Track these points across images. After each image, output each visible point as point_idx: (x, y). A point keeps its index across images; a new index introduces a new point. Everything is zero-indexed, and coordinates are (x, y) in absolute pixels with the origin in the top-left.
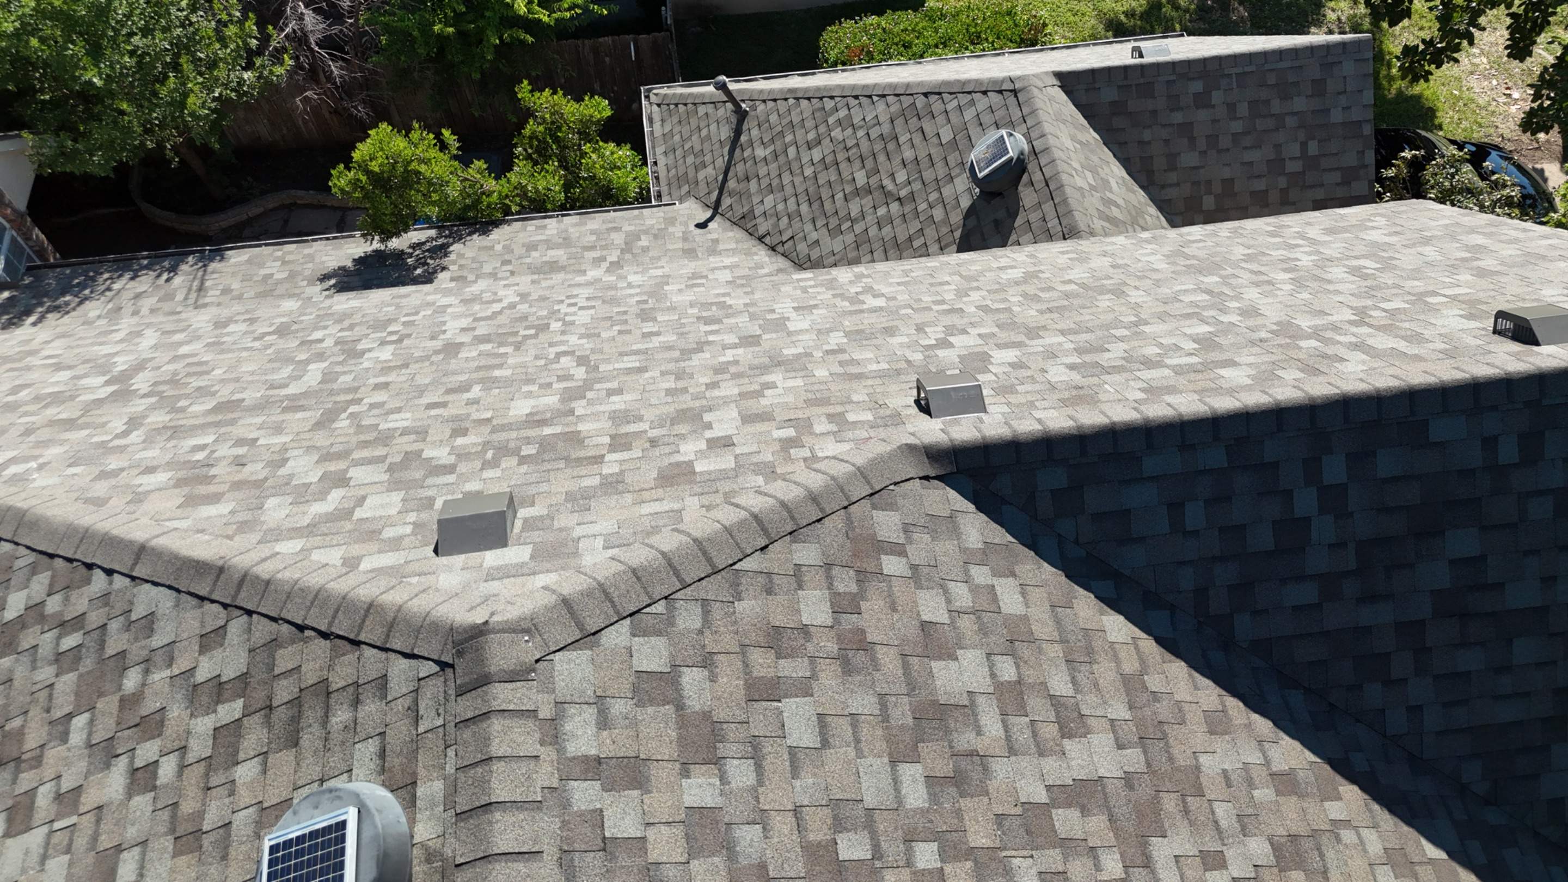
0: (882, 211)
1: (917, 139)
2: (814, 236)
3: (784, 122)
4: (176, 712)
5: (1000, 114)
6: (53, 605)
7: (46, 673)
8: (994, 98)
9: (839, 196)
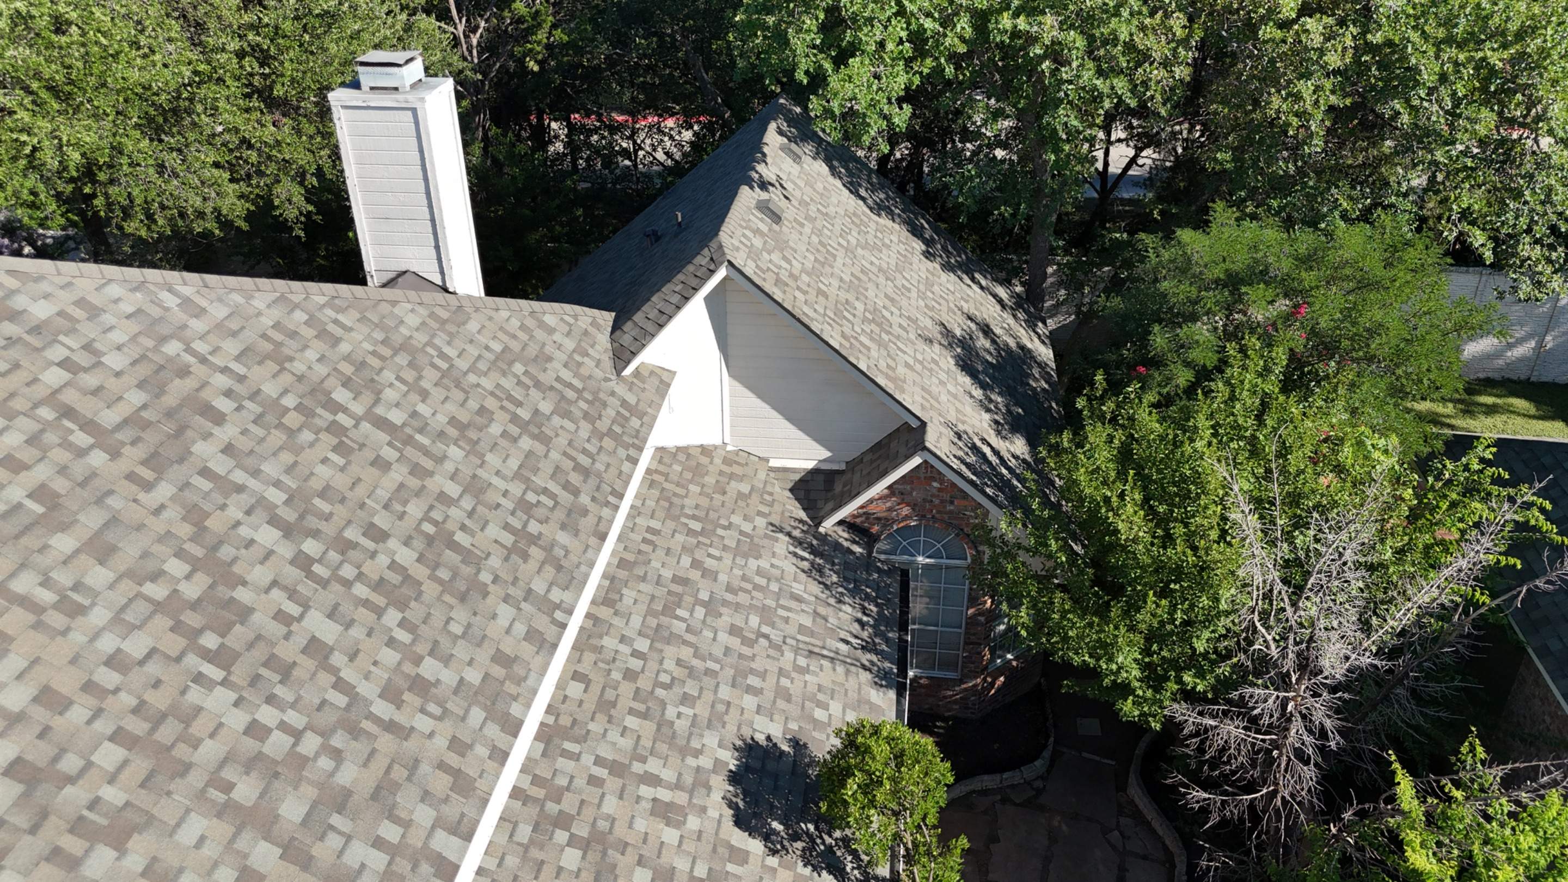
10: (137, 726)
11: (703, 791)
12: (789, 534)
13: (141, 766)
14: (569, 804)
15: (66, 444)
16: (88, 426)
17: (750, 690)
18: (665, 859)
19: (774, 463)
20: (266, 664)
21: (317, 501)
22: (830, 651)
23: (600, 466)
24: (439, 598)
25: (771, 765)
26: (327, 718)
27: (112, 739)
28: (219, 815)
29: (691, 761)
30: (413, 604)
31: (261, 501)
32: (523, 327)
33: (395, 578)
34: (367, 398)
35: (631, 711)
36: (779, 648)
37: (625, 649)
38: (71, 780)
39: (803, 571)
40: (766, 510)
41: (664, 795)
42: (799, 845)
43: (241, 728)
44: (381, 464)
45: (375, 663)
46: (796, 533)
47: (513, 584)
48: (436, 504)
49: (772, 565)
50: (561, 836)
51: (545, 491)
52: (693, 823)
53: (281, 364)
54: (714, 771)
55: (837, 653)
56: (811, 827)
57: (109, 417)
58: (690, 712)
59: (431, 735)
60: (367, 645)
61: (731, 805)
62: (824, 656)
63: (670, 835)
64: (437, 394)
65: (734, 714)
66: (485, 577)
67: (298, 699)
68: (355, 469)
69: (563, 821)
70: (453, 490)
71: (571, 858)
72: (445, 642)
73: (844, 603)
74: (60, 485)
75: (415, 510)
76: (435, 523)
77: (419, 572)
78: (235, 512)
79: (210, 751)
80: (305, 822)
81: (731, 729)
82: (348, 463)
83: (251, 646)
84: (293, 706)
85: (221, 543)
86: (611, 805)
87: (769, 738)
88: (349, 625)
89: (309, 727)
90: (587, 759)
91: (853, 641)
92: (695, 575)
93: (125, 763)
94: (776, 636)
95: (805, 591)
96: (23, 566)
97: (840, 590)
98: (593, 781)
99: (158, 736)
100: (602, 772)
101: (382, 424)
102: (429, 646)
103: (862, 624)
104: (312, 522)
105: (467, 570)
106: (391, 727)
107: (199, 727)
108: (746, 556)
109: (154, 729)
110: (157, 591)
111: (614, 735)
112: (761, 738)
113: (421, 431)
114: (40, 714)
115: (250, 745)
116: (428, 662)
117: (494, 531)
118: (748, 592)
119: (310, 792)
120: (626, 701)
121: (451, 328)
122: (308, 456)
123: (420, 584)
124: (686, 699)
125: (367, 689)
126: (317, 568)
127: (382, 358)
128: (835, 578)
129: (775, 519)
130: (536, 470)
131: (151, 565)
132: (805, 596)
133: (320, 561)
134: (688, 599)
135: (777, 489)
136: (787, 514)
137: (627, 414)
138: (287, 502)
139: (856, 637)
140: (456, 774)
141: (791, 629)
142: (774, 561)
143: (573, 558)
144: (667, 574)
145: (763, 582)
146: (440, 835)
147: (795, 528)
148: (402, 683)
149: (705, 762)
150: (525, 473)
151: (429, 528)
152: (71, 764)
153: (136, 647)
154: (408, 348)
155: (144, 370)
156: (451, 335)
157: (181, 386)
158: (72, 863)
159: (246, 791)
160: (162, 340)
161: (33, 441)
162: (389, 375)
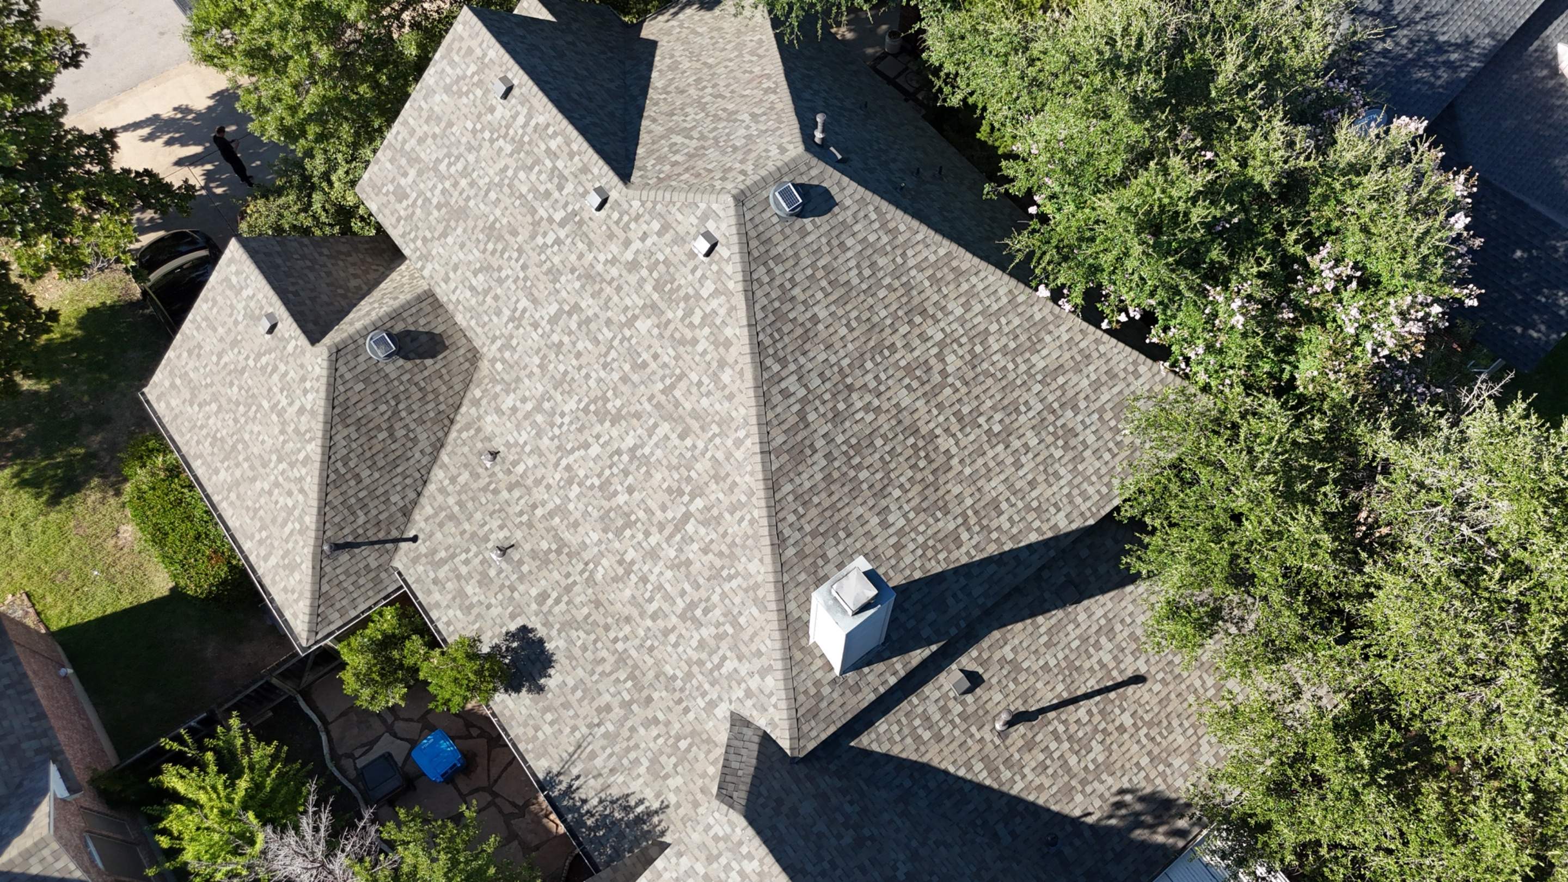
0: (403, 414)
1: (361, 405)
2: (418, 455)
3: (341, 508)
4: (777, 283)
5: (349, 357)
6: (771, 351)
7: (786, 339)
8: (341, 362)
9: (393, 447)
11: (543, 621)
12: (656, 812)
13: (558, 376)
14: (564, 558)
17: (575, 688)
18: (527, 583)
20: (582, 424)
22: (577, 760)
23: (669, 648)
24: (602, 507)
25: (539, 665)
26: (564, 440)
27: (566, 370)
28: (542, 395)
29: (557, 626)
30: (601, 493)
33: (612, 489)
35: (589, 615)
36: (590, 726)
37: (621, 635)
38: (557, 356)
39: (628, 795)
41: (550, 602)
42: (504, 648)
44: (664, 508)
45: (580, 466)
46: (655, 820)
47: (606, 549)
48: (644, 528)
49: (639, 775)
50: (554, 547)
51: (652, 598)
52: (534, 606)
54: (548, 634)
55: (574, 763)
56: (507, 661)
57: (677, 393)
58: (578, 644)
59: (553, 478)
60: (587, 466)
61: (532, 630)
62: (575, 752)
63: (534, 592)
65: (569, 668)
66: (610, 536)
67: (571, 432)
69: (559, 552)
70: (653, 540)
71: (544, 545)
72: (584, 500)
73: (599, 803)
74: (649, 370)
76: (635, 522)
77: (614, 503)
78: (640, 431)
79: (559, 398)
80: (535, 421)
81: (562, 659)
83: (590, 421)
84: (569, 429)
85: (627, 422)
86: (556, 575)
87: (550, 676)
88: (594, 461)
90: (578, 579)
91: (576, 784)
92: (650, 713)
93: (559, 372)
94: (597, 732)
95: (615, 782)
96: (619, 354)
97: (608, 810)
98: (568, 575)
99: (565, 383)
102: (584, 492)
103: (584, 801)
104: (636, 463)
105: (614, 527)
106: (557, 465)
108: (651, 761)
110: (610, 394)
111: (582, 598)
112: (551, 671)
115: (560, 411)
116: (578, 490)
117: (631, 553)
118: (628, 739)
119: (543, 426)
123: (609, 501)
124: (584, 648)
125: (571, 459)
126: (616, 458)
128: (617, 815)
130: (664, 599)
131: (619, 394)
132: (613, 779)
133: (619, 459)
134: (636, 696)
139: (577, 789)
142: (641, 780)
144: (656, 696)
145: (632, 756)
148: (572, 474)
149: (554, 633)
150: (662, 591)
151: (633, 518)
152: (561, 357)
153: (592, 383)
154: (732, 557)
155: (702, 413)
156: (746, 591)
157: (695, 425)
158: (537, 353)
159: (546, 405)
160: (719, 425)
161: (665, 365)
162: (714, 536)
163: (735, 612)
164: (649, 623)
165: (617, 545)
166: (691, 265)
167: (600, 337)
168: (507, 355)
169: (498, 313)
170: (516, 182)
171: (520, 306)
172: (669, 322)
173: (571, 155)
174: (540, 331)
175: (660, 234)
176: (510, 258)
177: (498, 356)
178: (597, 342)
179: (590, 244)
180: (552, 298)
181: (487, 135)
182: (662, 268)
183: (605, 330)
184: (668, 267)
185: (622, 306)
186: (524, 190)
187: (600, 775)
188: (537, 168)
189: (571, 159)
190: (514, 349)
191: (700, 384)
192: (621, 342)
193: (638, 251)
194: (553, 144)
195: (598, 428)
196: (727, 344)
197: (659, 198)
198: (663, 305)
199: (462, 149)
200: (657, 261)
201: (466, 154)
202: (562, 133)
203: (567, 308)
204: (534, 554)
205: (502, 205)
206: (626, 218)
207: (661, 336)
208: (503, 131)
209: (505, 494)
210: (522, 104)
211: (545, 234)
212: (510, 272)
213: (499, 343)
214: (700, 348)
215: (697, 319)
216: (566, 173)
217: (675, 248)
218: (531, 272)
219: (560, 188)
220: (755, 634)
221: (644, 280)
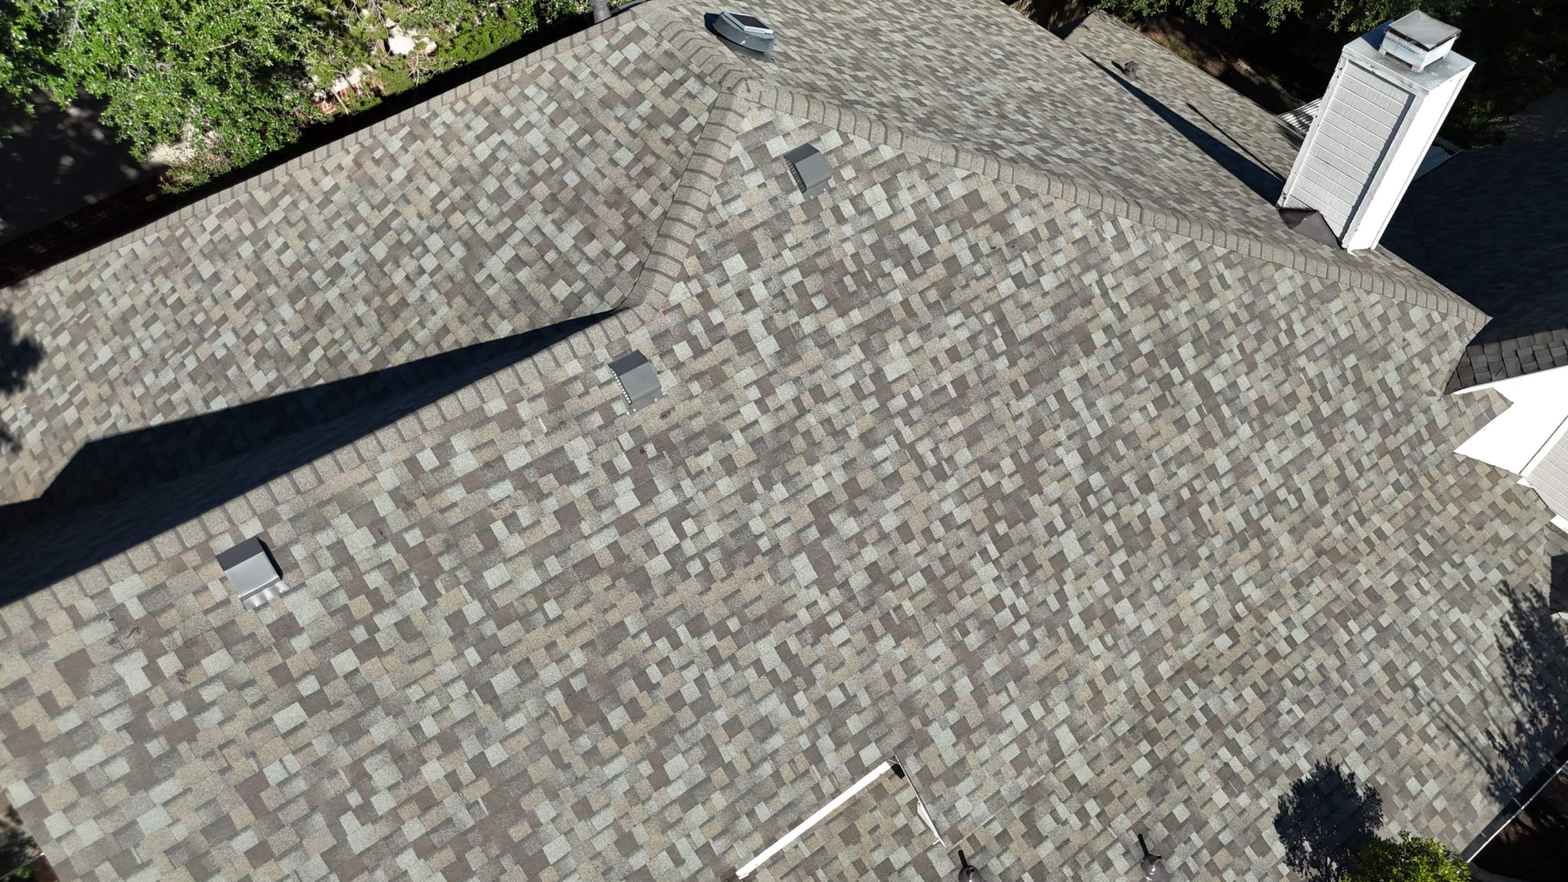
10: (939, 570)
11: (1268, 781)
12: (1515, 603)
13: (929, 596)
14: (1164, 727)
15: (990, 348)
16: (1009, 336)
17: (1366, 727)
18: (1205, 812)
19: (1558, 521)
20: (1024, 559)
21: (1119, 443)
22: (1467, 736)
23: (1362, 483)
24: (1160, 556)
25: (1337, 797)
26: (1041, 614)
27: (922, 572)
28: (952, 648)
29: (1274, 753)
30: (1139, 553)
31: (1083, 432)
32: (1384, 319)
33: (1138, 526)
34: (1204, 359)
35: (1254, 686)
36: (1419, 707)
37: (1283, 631)
38: (893, 588)
39: (1501, 647)
40: (1510, 565)
41: (1236, 765)
42: (1315, 872)
43: (989, 597)
44: (1182, 425)
45: (1090, 588)
46: (1524, 606)
47: (1221, 566)
48: (1204, 476)
49: (1473, 626)
50: (1145, 747)
51: (1298, 493)
52: (1243, 800)
53: (1157, 310)
54: (1287, 773)
55: (1473, 742)
56: (1335, 866)
57: (1023, 331)
58: (1300, 714)
59: (1096, 658)
60: (1092, 572)
61: (1282, 806)
62: (1457, 737)
63: (1221, 798)
64: (1263, 369)
65: (1336, 738)
66: (1203, 552)
67: (1031, 592)
68: (1160, 423)
69: (1153, 737)
70: (1223, 465)
71: (1142, 767)
72: (1144, 592)
73: (1518, 700)
74: (972, 379)
75: (1184, 474)
76: (1193, 491)
77: (1158, 528)
78: (1061, 434)
79: (967, 604)
80: (993, 678)
81: (1325, 748)
82: (1158, 416)
83: (1022, 542)
84: (1025, 596)
85: (1042, 456)
86: (1192, 747)
87: (1352, 775)
88: (1088, 551)
89: (1027, 615)
90: (1198, 703)
91: (1499, 739)
92: (1390, 597)
93: (923, 590)
94: (1425, 693)
95: (1487, 669)
96: (928, 434)
97: (1525, 685)
98: (1192, 721)
99: (945, 581)
100: (1201, 719)
101: (1202, 386)
102: (1131, 590)
103: (1520, 729)
104: (1108, 460)
105: (1193, 540)
106: (1075, 639)
107: (969, 586)
108: (1453, 604)
109: (945, 576)
110: (989, 479)
111: (1228, 696)
112: (1345, 771)
113: (1229, 402)
114: (895, 537)
115: (989, 609)
116: (1125, 603)
117: (1233, 515)
118: (1429, 639)
119: (1006, 659)
120: (1255, 675)
121: (1314, 303)
122: (1136, 401)
123: (1153, 538)
124: (1305, 702)
125: (1075, 605)
126: (1091, 500)
127: (1238, 322)
128: (1528, 671)
129: (1513, 581)
130: (1301, 469)
131: (994, 459)
132: (1484, 673)
133: (1095, 494)
135: (1540, 550)
136: (1530, 581)
137: (1426, 435)
138: (1099, 438)
139: (1504, 737)
140: (1097, 693)
141: (1445, 696)
142: (1479, 624)
143: (1282, 562)
145: (1450, 635)
146: (1065, 728)
147: (1527, 599)
148: (1099, 611)
149: (1285, 761)
150: (1291, 469)
151: (1185, 494)
152: (897, 577)
153: (961, 515)
154: (1265, 317)
155: (1063, 294)
156: (1310, 311)
157: (1080, 314)
158: (873, 638)
159: (973, 640)
160: (1086, 269)
161: (972, 339)
162: (1234, 341)
163: (1332, 341)
164: (1327, 511)
165: (1218, 542)
166: (828, 219)
167: (888, 468)
168: (854, 724)
169: (765, 728)
170: (501, 600)
171: (771, 660)
172: (905, 304)
173: (511, 421)
174: (835, 619)
175: (753, 263)
176: (664, 664)
177: (848, 751)
178: (894, 480)
179: (718, 434)
180: (783, 569)
181: (345, 661)
182: (812, 284)
183: (879, 453)
184: (816, 269)
185: (849, 398)
186: (531, 579)
187: (1482, 694)
188: (498, 528)
189: (520, 424)
190: (850, 699)
191: (1018, 280)
192: (910, 423)
193: (767, 323)
194: (464, 463)
195: (1037, 524)
196: (973, 200)
197: (687, 235)
198: (876, 307)
199: (343, 757)
200: (799, 287)
201: (363, 745)
202: (450, 427)
203: (813, 533)
204: (1157, 793)
205: (539, 657)
206: (697, 328)
207: (924, 330)
208: (361, 606)
209: (1046, 850)
210: (321, 525)
211: (650, 548)
212: (692, 673)
213: (826, 743)
214: (965, 258)
215: (920, 245)
216: (543, 448)
217: (789, 239)
218: (713, 611)
219: (569, 474)
220: (1361, 315)
221: (821, 329)
